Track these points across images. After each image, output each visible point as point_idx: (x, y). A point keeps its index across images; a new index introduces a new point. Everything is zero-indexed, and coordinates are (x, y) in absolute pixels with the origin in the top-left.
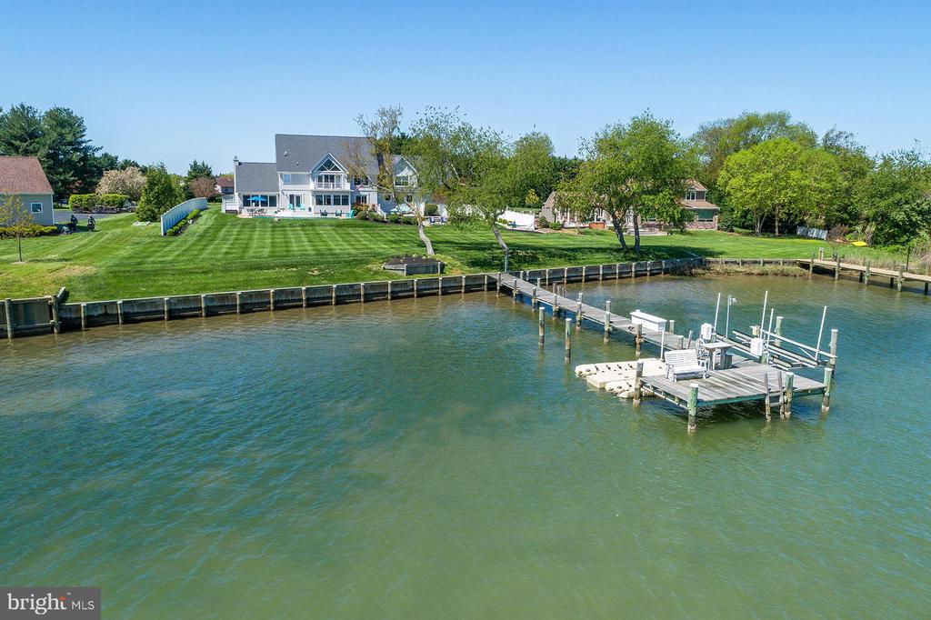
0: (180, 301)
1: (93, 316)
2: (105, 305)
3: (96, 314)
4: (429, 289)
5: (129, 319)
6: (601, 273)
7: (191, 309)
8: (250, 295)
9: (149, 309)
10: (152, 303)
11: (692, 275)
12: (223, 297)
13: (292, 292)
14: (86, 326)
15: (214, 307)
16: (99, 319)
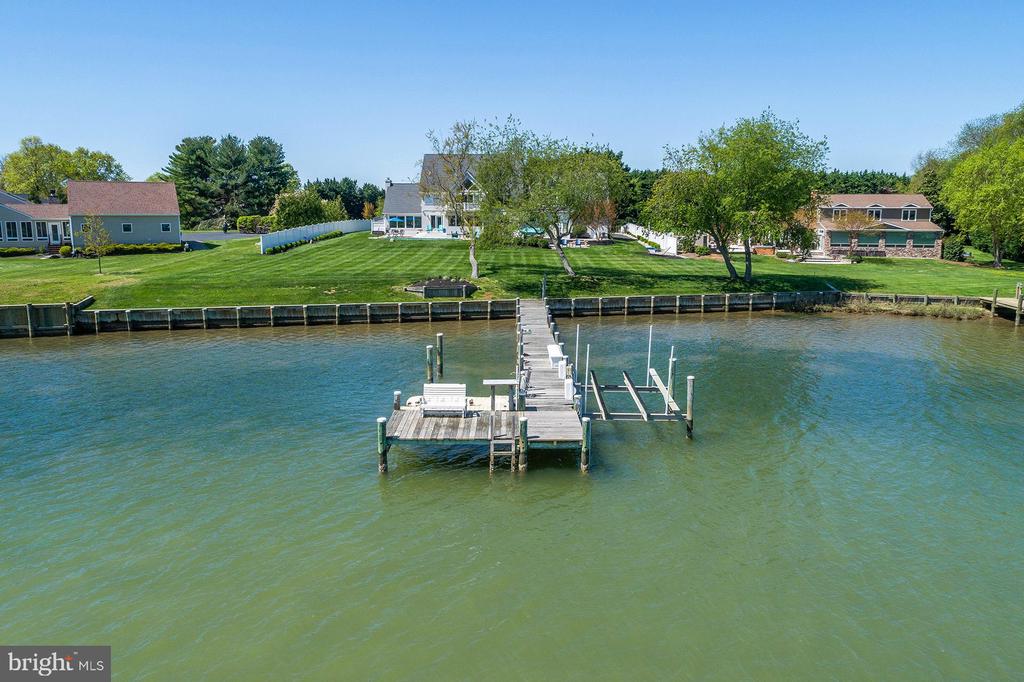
0: (183, 312)
1: (107, 323)
2: (117, 313)
3: (109, 321)
4: (447, 313)
5: (137, 327)
6: (678, 304)
7: (194, 321)
8: (251, 310)
9: (155, 319)
10: (158, 313)
11: (812, 311)
12: (225, 311)
13: (294, 310)
14: (99, 331)
15: (216, 320)
16: (111, 325)
